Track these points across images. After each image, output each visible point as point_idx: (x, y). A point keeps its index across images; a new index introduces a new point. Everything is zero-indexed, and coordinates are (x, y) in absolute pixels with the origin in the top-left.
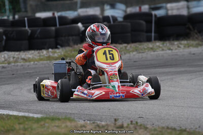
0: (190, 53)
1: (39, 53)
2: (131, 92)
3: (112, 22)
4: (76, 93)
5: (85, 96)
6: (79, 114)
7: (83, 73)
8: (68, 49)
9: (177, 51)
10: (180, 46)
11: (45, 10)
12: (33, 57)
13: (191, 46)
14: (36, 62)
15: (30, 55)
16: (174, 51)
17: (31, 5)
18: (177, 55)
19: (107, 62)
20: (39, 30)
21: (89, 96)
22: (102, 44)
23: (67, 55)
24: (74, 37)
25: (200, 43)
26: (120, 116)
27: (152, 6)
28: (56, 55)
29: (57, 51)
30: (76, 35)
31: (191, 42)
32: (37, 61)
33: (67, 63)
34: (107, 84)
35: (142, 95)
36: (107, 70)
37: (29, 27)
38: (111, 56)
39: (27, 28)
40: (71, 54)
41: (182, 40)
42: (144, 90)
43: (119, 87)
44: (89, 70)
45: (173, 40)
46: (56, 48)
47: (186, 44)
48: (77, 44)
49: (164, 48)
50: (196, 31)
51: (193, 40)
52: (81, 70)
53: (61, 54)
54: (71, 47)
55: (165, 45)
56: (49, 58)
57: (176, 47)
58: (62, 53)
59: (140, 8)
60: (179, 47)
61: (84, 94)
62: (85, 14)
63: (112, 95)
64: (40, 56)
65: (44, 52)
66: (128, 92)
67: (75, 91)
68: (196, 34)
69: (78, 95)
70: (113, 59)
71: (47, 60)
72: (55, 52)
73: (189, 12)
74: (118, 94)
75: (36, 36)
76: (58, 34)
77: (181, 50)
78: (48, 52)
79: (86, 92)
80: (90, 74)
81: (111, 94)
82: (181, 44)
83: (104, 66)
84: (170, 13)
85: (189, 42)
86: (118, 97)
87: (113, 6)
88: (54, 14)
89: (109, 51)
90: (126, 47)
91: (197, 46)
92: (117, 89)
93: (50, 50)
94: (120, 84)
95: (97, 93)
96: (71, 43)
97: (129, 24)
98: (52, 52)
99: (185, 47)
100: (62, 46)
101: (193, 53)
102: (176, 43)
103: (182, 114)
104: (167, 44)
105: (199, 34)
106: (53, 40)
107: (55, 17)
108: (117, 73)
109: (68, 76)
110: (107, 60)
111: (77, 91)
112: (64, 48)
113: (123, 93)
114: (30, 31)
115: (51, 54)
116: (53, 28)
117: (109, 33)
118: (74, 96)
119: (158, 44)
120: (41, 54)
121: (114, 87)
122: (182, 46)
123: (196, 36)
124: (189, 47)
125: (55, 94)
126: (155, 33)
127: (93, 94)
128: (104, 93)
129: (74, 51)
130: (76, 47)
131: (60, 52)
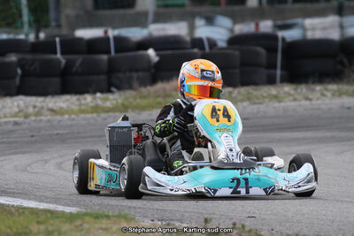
0: (342, 107)
1: (78, 100)
3: (207, 49)
6: (144, 208)
8: (129, 93)
9: (319, 102)
10: (325, 92)
11: (91, 25)
12: (68, 107)
13: (344, 94)
14: (73, 116)
15: (64, 102)
16: (314, 102)
17: (67, 16)
18: (318, 109)
20: (79, 60)
23: (127, 103)
24: (141, 74)
26: (214, 214)
27: (280, 23)
28: (108, 104)
29: (110, 96)
30: (144, 70)
31: (345, 87)
32: (74, 114)
37: (62, 53)
39: (59, 56)
40: (135, 103)
41: (329, 83)
45: (314, 83)
46: (109, 91)
47: (335, 91)
48: (145, 86)
49: (297, 97)
51: (349, 83)
53: (117, 103)
54: (135, 90)
55: (299, 90)
56: (96, 109)
57: (318, 95)
58: (120, 101)
59: (257, 25)
60: (323, 95)
62: (162, 33)
64: (80, 105)
65: (88, 98)
71: (92, 113)
72: (107, 99)
73: (342, 35)
75: (74, 69)
76: (112, 68)
77: (327, 101)
78: (95, 98)
82: (326, 90)
84: (310, 35)
85: (340, 86)
87: (210, 21)
88: (106, 32)
90: (230, 93)
93: (98, 95)
96: (135, 84)
97: (237, 53)
98: (101, 99)
99: (333, 95)
100: (119, 88)
101: (347, 105)
102: (318, 88)
103: (324, 212)
104: (302, 89)
106: (103, 77)
107: (109, 39)
112: (122, 93)
114: (63, 61)
115: (100, 102)
116: (105, 57)
119: (287, 88)
120: (83, 102)
122: (329, 94)
124: (340, 95)
126: (282, 69)
129: (141, 97)
130: (143, 90)
131: (115, 98)
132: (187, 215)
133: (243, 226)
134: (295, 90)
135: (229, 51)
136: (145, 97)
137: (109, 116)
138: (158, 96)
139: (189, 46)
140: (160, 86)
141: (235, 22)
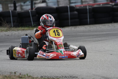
4: (38, 55)
5: (45, 57)
19: (56, 37)
21: (47, 57)
33: (29, 37)
34: (55, 50)
35: (78, 56)
36: (56, 41)
38: (58, 33)
42: (78, 53)
44: (44, 41)
61: (44, 55)
63: (61, 57)
66: (70, 54)
67: (38, 54)
69: (40, 56)
70: (59, 35)
74: (64, 56)
79: (45, 54)
81: (60, 56)
83: (55, 39)
86: (64, 57)
89: (57, 30)
91: (6, 31)
92: (63, 53)
94: (65, 50)
95: (51, 55)
105: (7, 24)
108: (62, 43)
110: (56, 35)
111: (39, 54)
113: (67, 55)
118: (37, 57)
121: (61, 51)
125: (23, 56)
128: (56, 55)
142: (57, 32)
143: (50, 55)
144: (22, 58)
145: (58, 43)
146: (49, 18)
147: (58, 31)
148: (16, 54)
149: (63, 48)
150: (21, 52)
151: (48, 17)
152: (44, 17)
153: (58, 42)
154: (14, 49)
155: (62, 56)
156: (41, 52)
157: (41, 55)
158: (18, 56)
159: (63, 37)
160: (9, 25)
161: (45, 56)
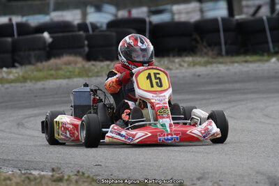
0: (194, 75)
2: (188, 132)
3: (91, 32)
4: (108, 134)
5: (123, 139)
7: (115, 105)
8: (29, 68)
9: (177, 71)
10: (183, 64)
13: (197, 64)
16: (173, 71)
18: (176, 77)
19: (153, 89)
21: (129, 139)
22: (142, 64)
23: (26, 75)
24: (37, 52)
25: (211, 60)
27: (153, 9)
28: (11, 77)
29: (14, 70)
30: (40, 49)
31: (198, 59)
34: (152, 122)
35: (204, 137)
36: (152, 101)
38: (158, 81)
40: (32, 75)
41: (186, 56)
42: (206, 129)
43: (170, 125)
44: (126, 101)
45: (174, 56)
46: (13, 66)
47: (190, 62)
48: (41, 61)
50: (205, 44)
51: (201, 56)
52: (111, 100)
53: (19, 75)
54: (33, 64)
55: (162, 62)
56: (1, 80)
57: (177, 66)
58: (21, 74)
59: (130, 12)
60: (180, 65)
61: (122, 136)
63: (162, 138)
66: (184, 133)
67: (107, 132)
68: (206, 47)
69: (112, 137)
70: (161, 86)
72: (10, 73)
73: (202, 17)
74: (170, 137)
76: (15, 48)
77: (183, 70)
78: (1, 72)
79: (123, 133)
80: (128, 107)
81: (160, 136)
82: (184, 61)
83: (149, 95)
84: (177, 18)
85: (195, 59)
86: (169, 140)
87: (99, 9)
88: (10, 20)
89: (155, 74)
90: (108, 65)
91: (206, 64)
92: (168, 129)
93: (5, 69)
94: (172, 122)
95: (140, 135)
96: (33, 60)
97: (114, 34)
98: (6, 73)
99: (189, 65)
100: (22, 64)
101: (198, 73)
102: (177, 60)
104: (164, 62)
105: (208, 48)
106: (9, 56)
107: (12, 25)
108: (168, 105)
109: (94, 109)
110: (152, 86)
111: (111, 132)
112: (23, 67)
113: (177, 134)
115: (5, 75)
116: (9, 39)
117: (152, 48)
118: (107, 140)
121: (163, 125)
122: (186, 65)
123: (205, 50)
124: (194, 65)
125: (76, 136)
127: (134, 136)
128: (150, 134)
129: (37, 71)
130: (39, 65)
131: (17, 72)
132: (48, 165)
133: (83, 174)
134: (159, 62)
135: (108, 33)
136: (40, 71)
137: (11, 86)
138: (51, 70)
139: (76, 29)
140: (53, 61)
141: (118, 9)
142: (156, 78)
143: (136, 134)
144: (73, 140)
145: (157, 106)
146: (139, 44)
147: (158, 76)
148: (60, 132)
149: (168, 117)
150: (71, 127)
151: (136, 40)
152: (128, 41)
153: (158, 102)
154: (55, 120)
155: (164, 136)
156: (116, 128)
157: (114, 135)
158: (65, 136)
159: (170, 90)
160: (212, 50)
161: (124, 136)
